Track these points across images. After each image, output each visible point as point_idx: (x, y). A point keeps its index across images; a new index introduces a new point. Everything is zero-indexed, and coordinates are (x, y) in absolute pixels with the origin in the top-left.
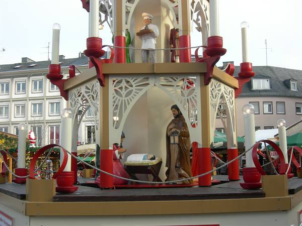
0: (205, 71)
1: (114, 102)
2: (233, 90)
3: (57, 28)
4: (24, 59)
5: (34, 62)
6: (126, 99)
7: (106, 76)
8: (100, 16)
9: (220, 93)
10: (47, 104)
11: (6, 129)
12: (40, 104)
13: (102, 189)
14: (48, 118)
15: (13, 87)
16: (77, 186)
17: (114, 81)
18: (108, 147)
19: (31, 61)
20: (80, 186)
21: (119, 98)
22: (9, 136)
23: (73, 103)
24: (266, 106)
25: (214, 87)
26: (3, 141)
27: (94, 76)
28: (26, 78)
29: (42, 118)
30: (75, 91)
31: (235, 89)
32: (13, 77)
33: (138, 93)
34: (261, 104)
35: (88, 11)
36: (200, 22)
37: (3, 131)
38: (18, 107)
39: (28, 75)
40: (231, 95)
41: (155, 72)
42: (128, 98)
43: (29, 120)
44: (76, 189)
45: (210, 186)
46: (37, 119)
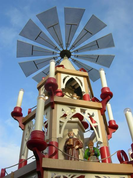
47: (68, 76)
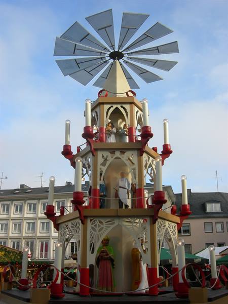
0: (153, 214)
1: (91, 235)
2: (176, 224)
3: (52, 179)
4: (22, 186)
5: (30, 189)
6: (99, 233)
7: (86, 217)
8: (83, 170)
9: (165, 228)
10: (39, 223)
11: (5, 243)
12: (33, 223)
13: (81, 296)
14: (38, 235)
15: (13, 209)
16: (63, 294)
17: (91, 220)
18: (86, 266)
19: (27, 188)
20: (66, 294)
21: (94, 232)
22: (8, 250)
23: (62, 234)
24: (219, 226)
25: (160, 224)
26: (3, 253)
27: (77, 216)
28: (23, 201)
29: (34, 235)
30: (64, 225)
31: (177, 223)
32: (12, 200)
33: (107, 229)
34: (214, 224)
35: (75, 168)
36: (152, 175)
37: (2, 244)
38: (15, 225)
39: (25, 199)
40: (174, 228)
41: (119, 215)
42: (100, 232)
43: (24, 236)
44: (64, 296)
45: (157, 295)
46: (30, 235)
47: (112, 107)
